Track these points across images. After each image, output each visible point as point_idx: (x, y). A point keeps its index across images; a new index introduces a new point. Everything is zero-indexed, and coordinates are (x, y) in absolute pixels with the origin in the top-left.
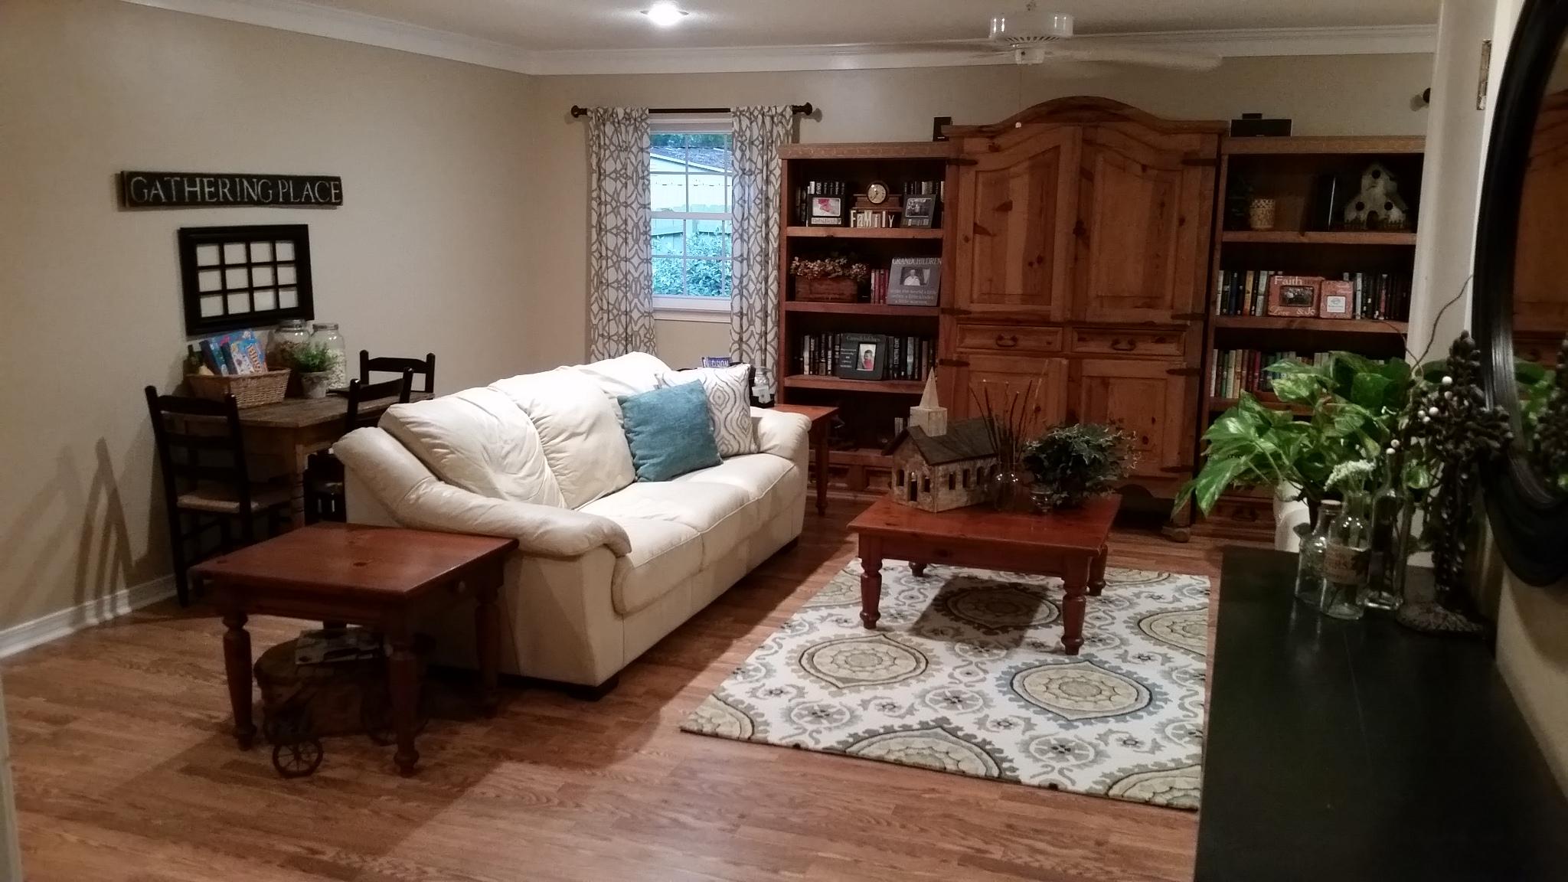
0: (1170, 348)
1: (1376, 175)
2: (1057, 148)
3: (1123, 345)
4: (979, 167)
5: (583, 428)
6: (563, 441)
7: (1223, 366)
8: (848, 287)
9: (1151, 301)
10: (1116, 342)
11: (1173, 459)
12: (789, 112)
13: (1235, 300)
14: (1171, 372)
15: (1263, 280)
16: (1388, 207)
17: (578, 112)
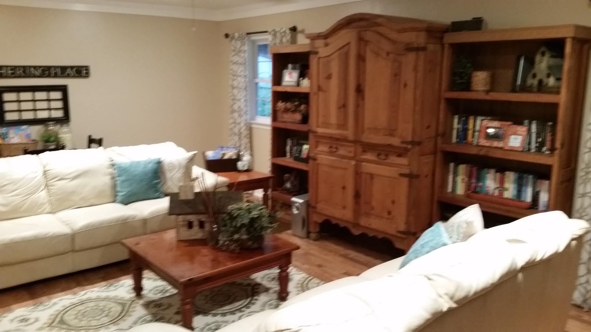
0: (403, 161)
1: (543, 54)
2: (348, 44)
3: (382, 157)
4: (318, 56)
5: (71, 176)
6: (55, 181)
7: (455, 174)
8: (298, 117)
9: (391, 133)
10: (379, 155)
11: (402, 227)
12: (288, 32)
13: (463, 134)
14: (402, 175)
15: (478, 122)
16: (548, 76)
17: (227, 36)
